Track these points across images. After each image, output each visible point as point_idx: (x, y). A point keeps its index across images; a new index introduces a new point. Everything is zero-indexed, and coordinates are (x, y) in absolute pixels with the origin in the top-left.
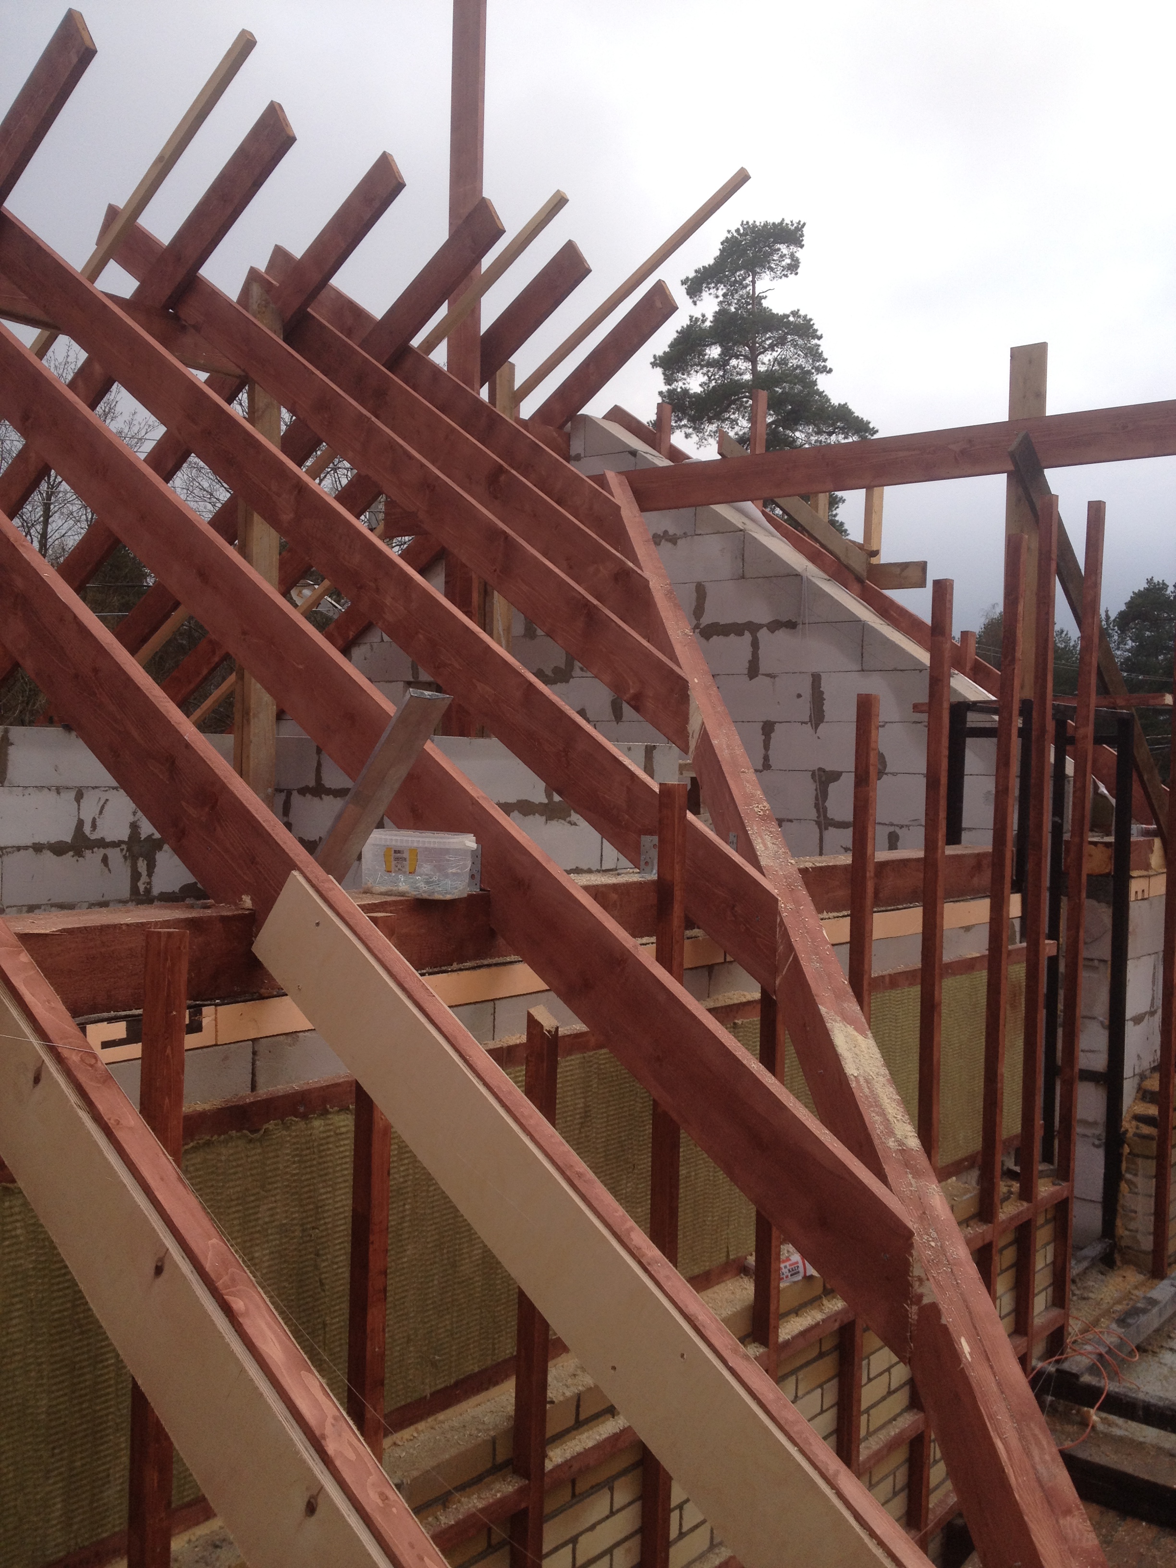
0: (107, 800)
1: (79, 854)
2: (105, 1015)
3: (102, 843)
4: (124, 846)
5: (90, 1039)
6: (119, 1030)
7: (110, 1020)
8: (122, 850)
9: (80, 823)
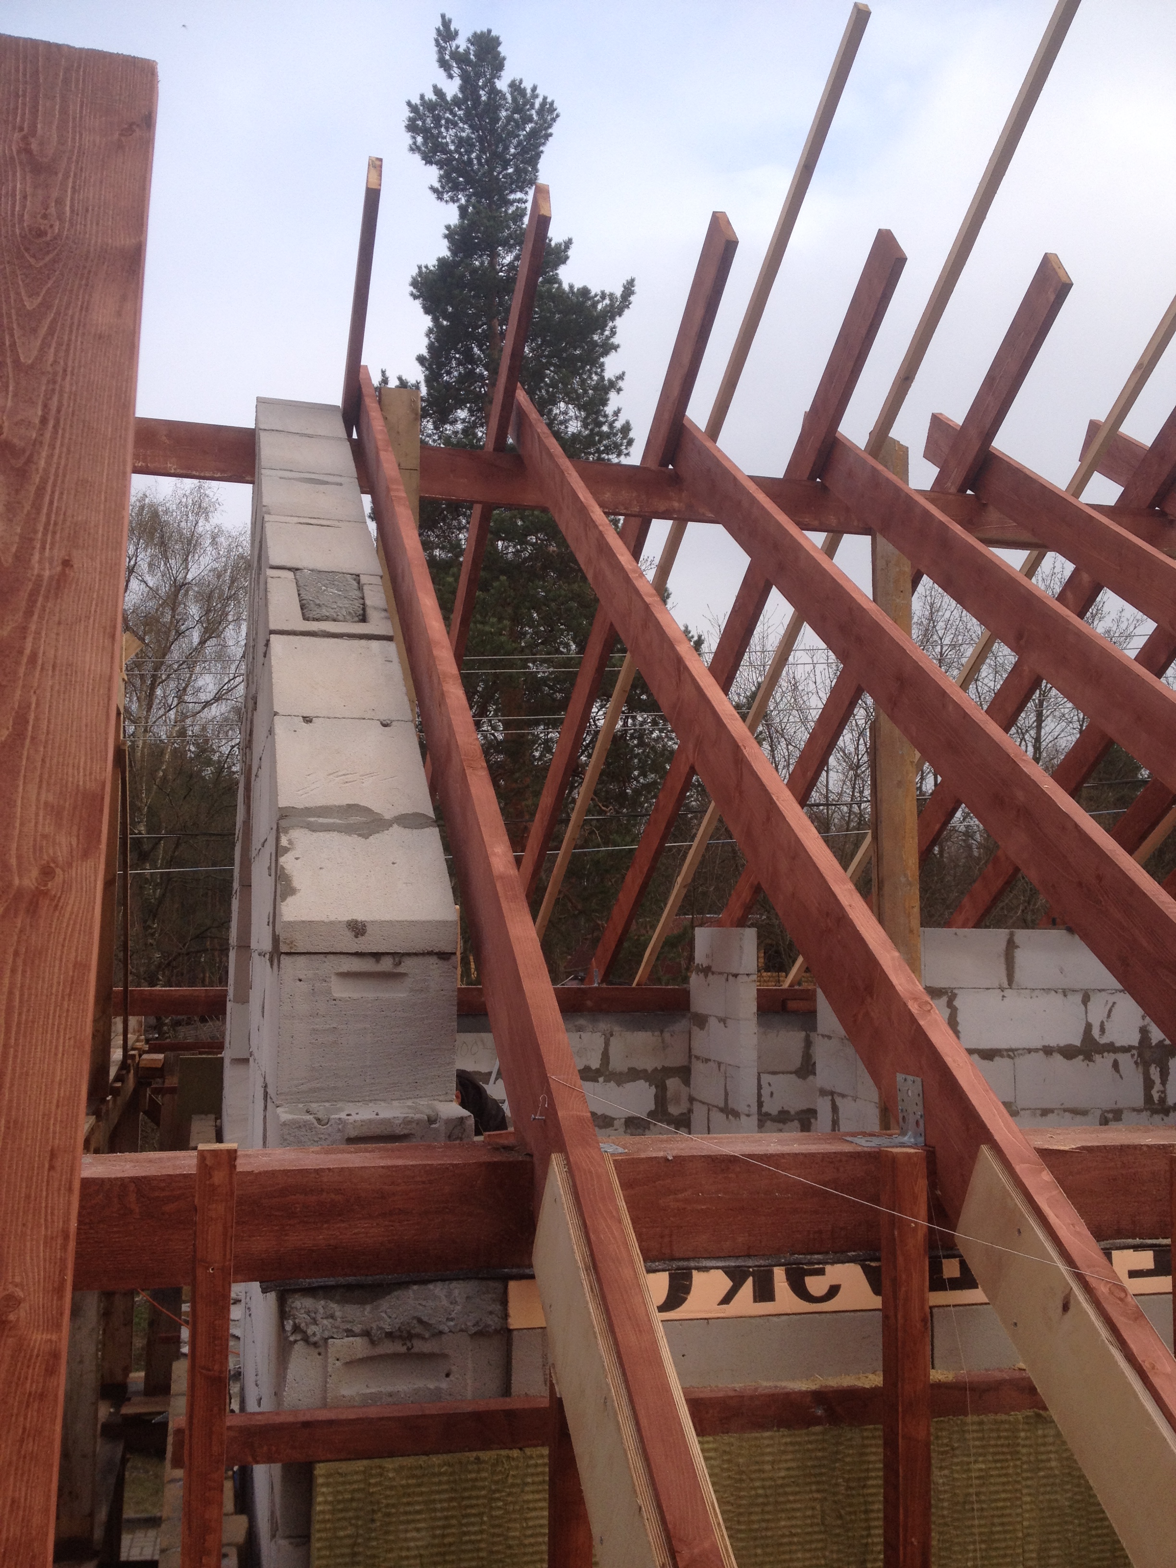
0: (1114, 1003)
1: (1089, 1058)
2: (1130, 1241)
3: (1111, 1048)
4: (1135, 1052)
5: (1116, 1267)
6: (1146, 1260)
7: (1136, 1248)
8: (1133, 1056)
9: (1089, 1027)
